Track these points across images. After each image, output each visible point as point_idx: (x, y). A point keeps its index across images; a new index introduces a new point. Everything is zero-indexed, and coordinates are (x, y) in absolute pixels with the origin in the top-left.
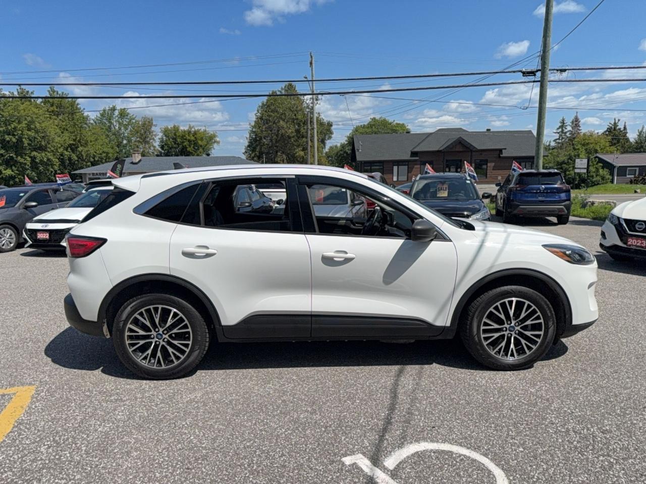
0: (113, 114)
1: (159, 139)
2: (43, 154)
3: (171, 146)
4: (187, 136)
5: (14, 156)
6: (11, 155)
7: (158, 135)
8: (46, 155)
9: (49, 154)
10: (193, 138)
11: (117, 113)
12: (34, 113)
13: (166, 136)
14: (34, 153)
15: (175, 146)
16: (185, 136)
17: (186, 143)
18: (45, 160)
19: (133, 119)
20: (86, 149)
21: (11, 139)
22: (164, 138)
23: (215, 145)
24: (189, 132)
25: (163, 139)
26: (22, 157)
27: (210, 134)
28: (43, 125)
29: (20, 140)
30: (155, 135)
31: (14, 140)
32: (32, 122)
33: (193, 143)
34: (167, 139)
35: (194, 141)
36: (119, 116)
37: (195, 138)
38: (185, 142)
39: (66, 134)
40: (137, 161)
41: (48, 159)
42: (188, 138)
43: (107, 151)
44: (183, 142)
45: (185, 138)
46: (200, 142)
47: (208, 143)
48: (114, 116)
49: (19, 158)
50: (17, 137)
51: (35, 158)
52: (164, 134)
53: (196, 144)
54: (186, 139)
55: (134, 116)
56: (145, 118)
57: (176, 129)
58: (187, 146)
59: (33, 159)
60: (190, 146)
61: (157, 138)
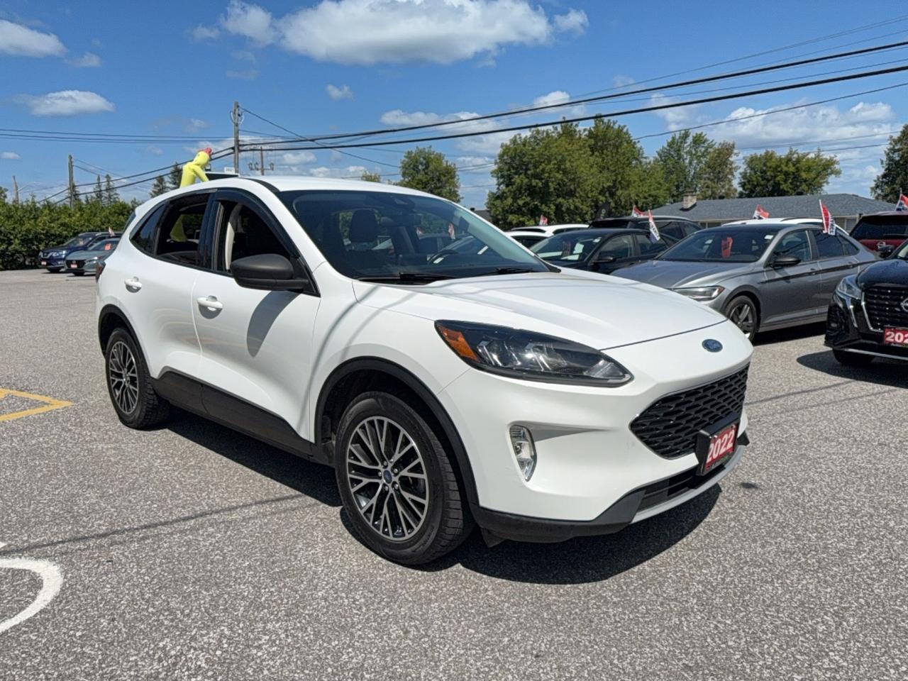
0: (685, 143)
1: (741, 174)
2: (571, 201)
3: (755, 183)
4: (783, 166)
5: (539, 204)
6: (536, 203)
7: (740, 168)
8: (574, 201)
9: (576, 200)
10: (792, 169)
11: (690, 140)
12: (566, 149)
13: (752, 169)
14: (560, 200)
15: (762, 182)
16: (780, 166)
17: (780, 178)
18: (572, 207)
19: (711, 148)
20: (627, 192)
21: (537, 183)
22: (748, 171)
23: (832, 178)
24: (789, 160)
25: (746, 173)
26: (546, 205)
27: (824, 161)
28: (574, 164)
29: (546, 185)
30: (736, 168)
31: (540, 184)
32: (563, 161)
33: (792, 176)
34: (753, 173)
35: (794, 173)
36: (692, 145)
37: (797, 168)
38: (778, 176)
39: (606, 173)
40: (689, 206)
41: (576, 208)
42: (785, 169)
43: (655, 194)
44: (775, 177)
45: (779, 169)
46: (804, 175)
47: (818, 174)
48: (685, 145)
49: (543, 206)
50: (543, 181)
51: (562, 206)
52: (749, 166)
53: (796, 176)
54: (781, 171)
55: (713, 143)
56: (724, 144)
57: (768, 157)
58: (782, 182)
59: (558, 207)
60: (785, 181)
61: (737, 174)
